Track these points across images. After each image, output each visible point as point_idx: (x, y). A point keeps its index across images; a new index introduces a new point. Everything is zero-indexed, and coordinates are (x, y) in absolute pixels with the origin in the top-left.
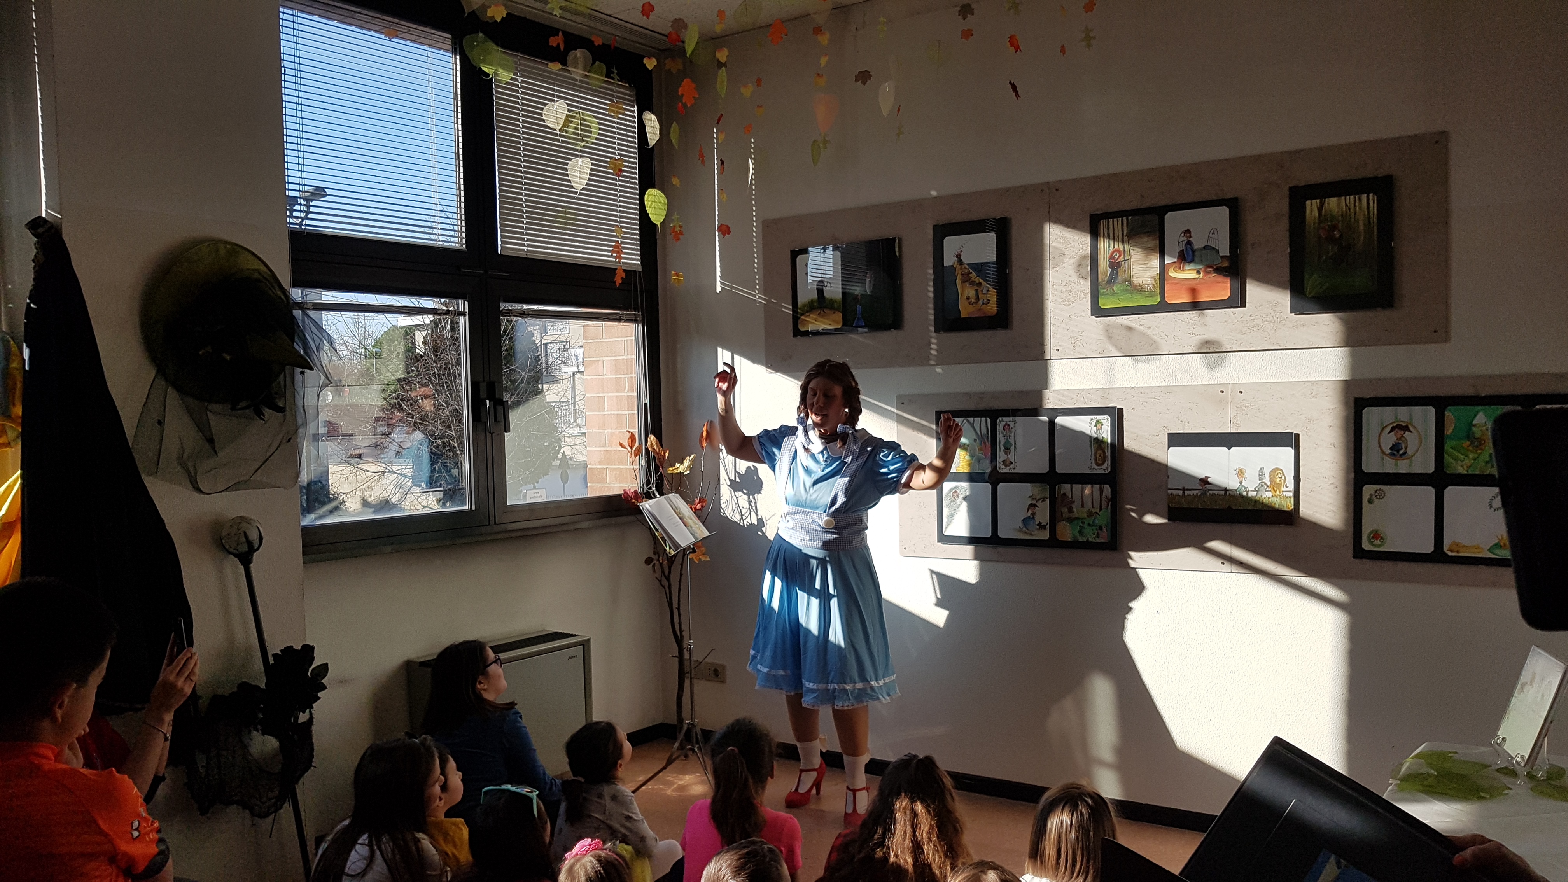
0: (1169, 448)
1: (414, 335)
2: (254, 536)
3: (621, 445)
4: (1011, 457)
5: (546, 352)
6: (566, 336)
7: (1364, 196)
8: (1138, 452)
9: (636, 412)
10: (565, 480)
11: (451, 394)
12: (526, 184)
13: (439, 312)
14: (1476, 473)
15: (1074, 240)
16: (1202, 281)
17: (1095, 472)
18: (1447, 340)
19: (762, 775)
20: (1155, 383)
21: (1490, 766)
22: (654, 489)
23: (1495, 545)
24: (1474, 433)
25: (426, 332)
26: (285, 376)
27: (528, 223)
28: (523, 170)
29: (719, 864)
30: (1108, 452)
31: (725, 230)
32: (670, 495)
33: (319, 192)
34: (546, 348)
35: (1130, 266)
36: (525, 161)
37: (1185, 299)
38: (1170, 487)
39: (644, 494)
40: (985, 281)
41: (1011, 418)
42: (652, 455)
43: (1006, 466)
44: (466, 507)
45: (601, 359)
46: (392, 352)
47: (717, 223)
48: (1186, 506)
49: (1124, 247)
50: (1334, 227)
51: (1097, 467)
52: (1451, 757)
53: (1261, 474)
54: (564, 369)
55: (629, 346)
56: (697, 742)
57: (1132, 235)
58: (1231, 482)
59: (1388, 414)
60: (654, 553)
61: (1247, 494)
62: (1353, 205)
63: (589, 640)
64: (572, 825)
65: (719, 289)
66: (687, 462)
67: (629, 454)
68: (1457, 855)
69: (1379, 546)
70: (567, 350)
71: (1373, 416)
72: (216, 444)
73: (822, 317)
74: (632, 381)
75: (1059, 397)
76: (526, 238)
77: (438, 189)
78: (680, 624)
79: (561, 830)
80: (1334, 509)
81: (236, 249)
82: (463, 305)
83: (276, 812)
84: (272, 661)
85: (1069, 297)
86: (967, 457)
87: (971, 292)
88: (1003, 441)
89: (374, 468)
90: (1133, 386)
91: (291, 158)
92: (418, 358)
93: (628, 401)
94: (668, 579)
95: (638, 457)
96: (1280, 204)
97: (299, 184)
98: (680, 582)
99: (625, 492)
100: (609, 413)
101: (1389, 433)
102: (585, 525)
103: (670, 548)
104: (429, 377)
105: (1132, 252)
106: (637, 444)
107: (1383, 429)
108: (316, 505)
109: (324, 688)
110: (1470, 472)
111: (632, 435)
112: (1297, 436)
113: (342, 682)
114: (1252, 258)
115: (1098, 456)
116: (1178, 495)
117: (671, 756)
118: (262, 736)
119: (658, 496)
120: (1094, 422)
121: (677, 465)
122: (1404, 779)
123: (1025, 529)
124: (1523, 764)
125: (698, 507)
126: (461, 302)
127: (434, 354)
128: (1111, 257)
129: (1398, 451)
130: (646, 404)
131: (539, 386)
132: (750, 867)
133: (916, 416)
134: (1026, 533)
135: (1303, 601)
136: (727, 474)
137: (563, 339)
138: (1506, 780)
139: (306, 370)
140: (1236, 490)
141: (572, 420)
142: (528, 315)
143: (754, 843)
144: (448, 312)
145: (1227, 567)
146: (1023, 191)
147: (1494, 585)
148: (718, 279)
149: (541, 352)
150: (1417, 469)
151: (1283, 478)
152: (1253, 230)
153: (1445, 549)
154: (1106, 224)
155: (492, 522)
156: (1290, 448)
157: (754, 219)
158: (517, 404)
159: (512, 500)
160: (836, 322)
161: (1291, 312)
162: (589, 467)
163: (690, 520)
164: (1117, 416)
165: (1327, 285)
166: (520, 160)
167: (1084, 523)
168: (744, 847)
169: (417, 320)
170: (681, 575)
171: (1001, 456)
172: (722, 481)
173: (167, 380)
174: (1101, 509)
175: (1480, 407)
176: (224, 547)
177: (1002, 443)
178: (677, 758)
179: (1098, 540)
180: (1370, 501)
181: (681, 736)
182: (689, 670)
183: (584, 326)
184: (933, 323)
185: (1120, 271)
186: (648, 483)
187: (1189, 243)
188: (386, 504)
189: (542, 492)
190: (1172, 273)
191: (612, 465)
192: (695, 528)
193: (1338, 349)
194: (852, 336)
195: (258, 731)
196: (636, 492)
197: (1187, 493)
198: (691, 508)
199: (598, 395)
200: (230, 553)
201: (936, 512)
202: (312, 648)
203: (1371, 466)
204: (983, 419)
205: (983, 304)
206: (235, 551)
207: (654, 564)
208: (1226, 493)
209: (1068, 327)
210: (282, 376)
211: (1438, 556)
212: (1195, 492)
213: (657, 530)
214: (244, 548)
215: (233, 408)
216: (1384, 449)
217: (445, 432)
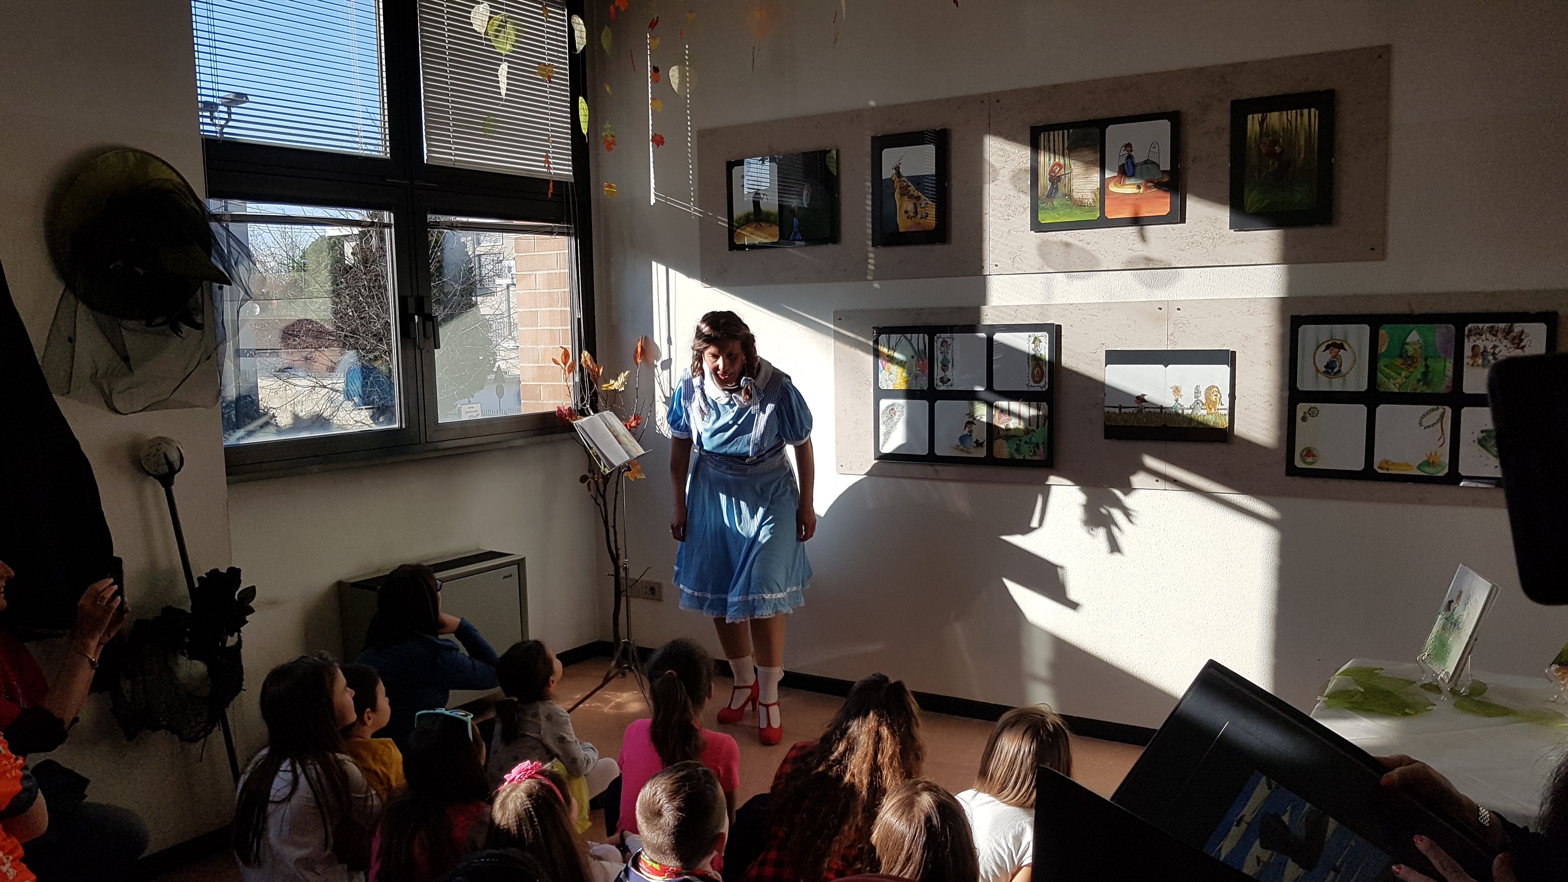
0: (1106, 366)
1: (343, 246)
2: (174, 457)
3: (555, 361)
4: (949, 374)
5: (480, 263)
6: (499, 247)
7: (1306, 111)
8: (1076, 369)
9: (570, 327)
10: (500, 394)
11: (382, 307)
12: (452, 90)
13: (363, 224)
14: (1408, 391)
15: (1014, 153)
16: (1142, 196)
17: (1032, 389)
18: (1383, 257)
19: (698, 695)
20: (1094, 300)
21: (1415, 682)
22: (588, 406)
23: (1424, 461)
24: (1407, 351)
25: (354, 243)
26: (202, 290)
27: (454, 131)
28: (449, 75)
29: (654, 788)
30: (1046, 369)
31: (658, 141)
32: (605, 413)
33: (240, 98)
34: (480, 260)
35: (1070, 180)
36: (451, 66)
37: (1127, 214)
38: (1106, 404)
39: (578, 411)
40: (923, 194)
41: (949, 335)
42: (586, 373)
43: (944, 383)
44: (396, 426)
45: (534, 272)
46: (320, 264)
47: (651, 133)
48: (1122, 424)
49: (1065, 161)
50: (1275, 142)
51: (1033, 384)
52: (1377, 674)
53: (1197, 392)
54: (498, 281)
55: (562, 260)
56: (634, 660)
57: (1072, 149)
58: (1166, 400)
59: (1324, 332)
60: (589, 471)
61: (1183, 412)
62: (1294, 119)
63: (523, 559)
64: (508, 744)
65: (653, 201)
66: (622, 378)
67: (563, 371)
68: (1385, 775)
69: (1312, 463)
70: (501, 261)
71: (1308, 332)
72: (132, 362)
73: (759, 230)
74: (565, 296)
75: (997, 313)
76: (453, 147)
77: (360, 95)
78: (616, 541)
79: (496, 752)
80: (1266, 426)
81: (145, 158)
82: (387, 217)
83: (205, 736)
84: (197, 585)
85: (1009, 211)
86: (904, 374)
87: (909, 206)
88: (940, 357)
89: (304, 382)
90: (1072, 302)
91: (203, 62)
92: (347, 269)
93: (561, 316)
94: (603, 497)
95: (571, 374)
96: (1222, 118)
97: (213, 89)
98: (615, 500)
99: (559, 410)
100: (542, 328)
101: (1324, 351)
102: (519, 442)
103: (605, 467)
104: (359, 290)
105: (1072, 165)
106: (570, 360)
107: (1318, 347)
108: (246, 420)
109: (252, 611)
110: (1402, 391)
111: (566, 351)
112: (1234, 353)
113: (273, 603)
114: (1193, 174)
115: (1035, 373)
116: (1114, 413)
117: (608, 673)
118: (189, 661)
119: (592, 414)
120: (1032, 339)
121: (612, 382)
122: (1330, 696)
123: (961, 447)
124: (1447, 681)
125: (633, 424)
126: (386, 214)
127: (364, 266)
128: (1052, 171)
129: (1333, 369)
130: (579, 319)
131: (473, 298)
132: (684, 791)
133: (852, 332)
134: (963, 450)
135: (1235, 518)
136: (662, 390)
137: (496, 251)
138: (1431, 696)
139: (224, 286)
140: (1172, 408)
141: (507, 334)
142: (457, 227)
143: (687, 766)
144: (372, 224)
145: (1161, 484)
146: (962, 102)
147: (1422, 501)
148: (652, 191)
149: (475, 264)
150: (1351, 388)
151: (1219, 395)
152: (1194, 143)
153: (1375, 467)
154: (1046, 136)
155: (423, 440)
156: (1226, 366)
157: (689, 129)
158: (450, 317)
159: (443, 418)
160: (771, 235)
161: (1230, 229)
162: (522, 383)
163: (625, 438)
164: (1056, 333)
165: (1267, 201)
166: (445, 65)
167: (1020, 441)
168: (679, 771)
169: (345, 231)
170: (617, 493)
171: (938, 373)
172: (657, 398)
173: (76, 296)
174: (1038, 427)
175: (1412, 326)
176: (144, 469)
177: (940, 360)
178: (616, 675)
179: (1035, 458)
180: (1304, 419)
181: (618, 655)
182: (625, 588)
183: (516, 239)
184: (870, 237)
185: (1060, 185)
186: (582, 399)
187: (1130, 157)
188: (319, 420)
189: (477, 407)
190: (1113, 188)
191: (546, 381)
192: (630, 446)
193: (1276, 266)
194: (790, 250)
195: (185, 656)
196: (570, 409)
197: (1123, 410)
198: (626, 426)
199: (531, 310)
200: (150, 475)
201: (873, 429)
202: (239, 571)
203: (1306, 383)
204: (921, 335)
205: (922, 218)
206: (155, 473)
207: (589, 482)
208: (1161, 411)
209: (1007, 242)
210: (199, 292)
211: (1369, 474)
212: (1131, 410)
213: (591, 448)
214: (166, 469)
215: (148, 325)
216: (1319, 368)
217: (376, 346)
